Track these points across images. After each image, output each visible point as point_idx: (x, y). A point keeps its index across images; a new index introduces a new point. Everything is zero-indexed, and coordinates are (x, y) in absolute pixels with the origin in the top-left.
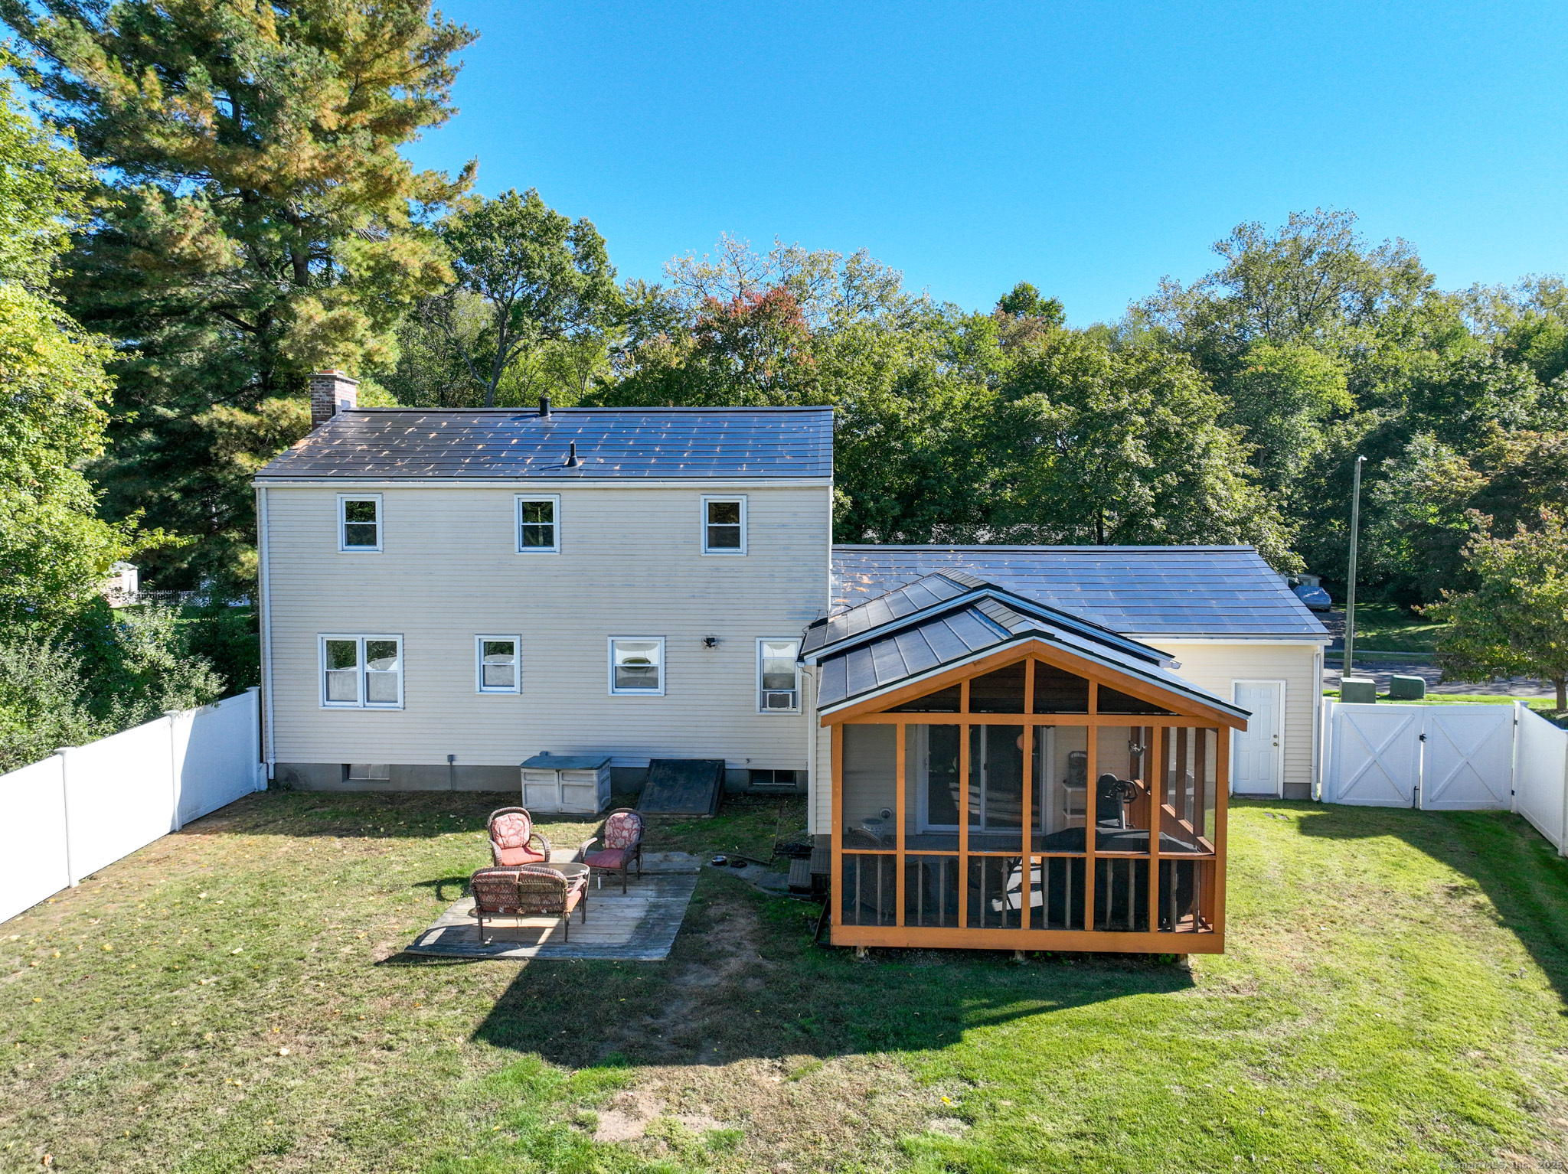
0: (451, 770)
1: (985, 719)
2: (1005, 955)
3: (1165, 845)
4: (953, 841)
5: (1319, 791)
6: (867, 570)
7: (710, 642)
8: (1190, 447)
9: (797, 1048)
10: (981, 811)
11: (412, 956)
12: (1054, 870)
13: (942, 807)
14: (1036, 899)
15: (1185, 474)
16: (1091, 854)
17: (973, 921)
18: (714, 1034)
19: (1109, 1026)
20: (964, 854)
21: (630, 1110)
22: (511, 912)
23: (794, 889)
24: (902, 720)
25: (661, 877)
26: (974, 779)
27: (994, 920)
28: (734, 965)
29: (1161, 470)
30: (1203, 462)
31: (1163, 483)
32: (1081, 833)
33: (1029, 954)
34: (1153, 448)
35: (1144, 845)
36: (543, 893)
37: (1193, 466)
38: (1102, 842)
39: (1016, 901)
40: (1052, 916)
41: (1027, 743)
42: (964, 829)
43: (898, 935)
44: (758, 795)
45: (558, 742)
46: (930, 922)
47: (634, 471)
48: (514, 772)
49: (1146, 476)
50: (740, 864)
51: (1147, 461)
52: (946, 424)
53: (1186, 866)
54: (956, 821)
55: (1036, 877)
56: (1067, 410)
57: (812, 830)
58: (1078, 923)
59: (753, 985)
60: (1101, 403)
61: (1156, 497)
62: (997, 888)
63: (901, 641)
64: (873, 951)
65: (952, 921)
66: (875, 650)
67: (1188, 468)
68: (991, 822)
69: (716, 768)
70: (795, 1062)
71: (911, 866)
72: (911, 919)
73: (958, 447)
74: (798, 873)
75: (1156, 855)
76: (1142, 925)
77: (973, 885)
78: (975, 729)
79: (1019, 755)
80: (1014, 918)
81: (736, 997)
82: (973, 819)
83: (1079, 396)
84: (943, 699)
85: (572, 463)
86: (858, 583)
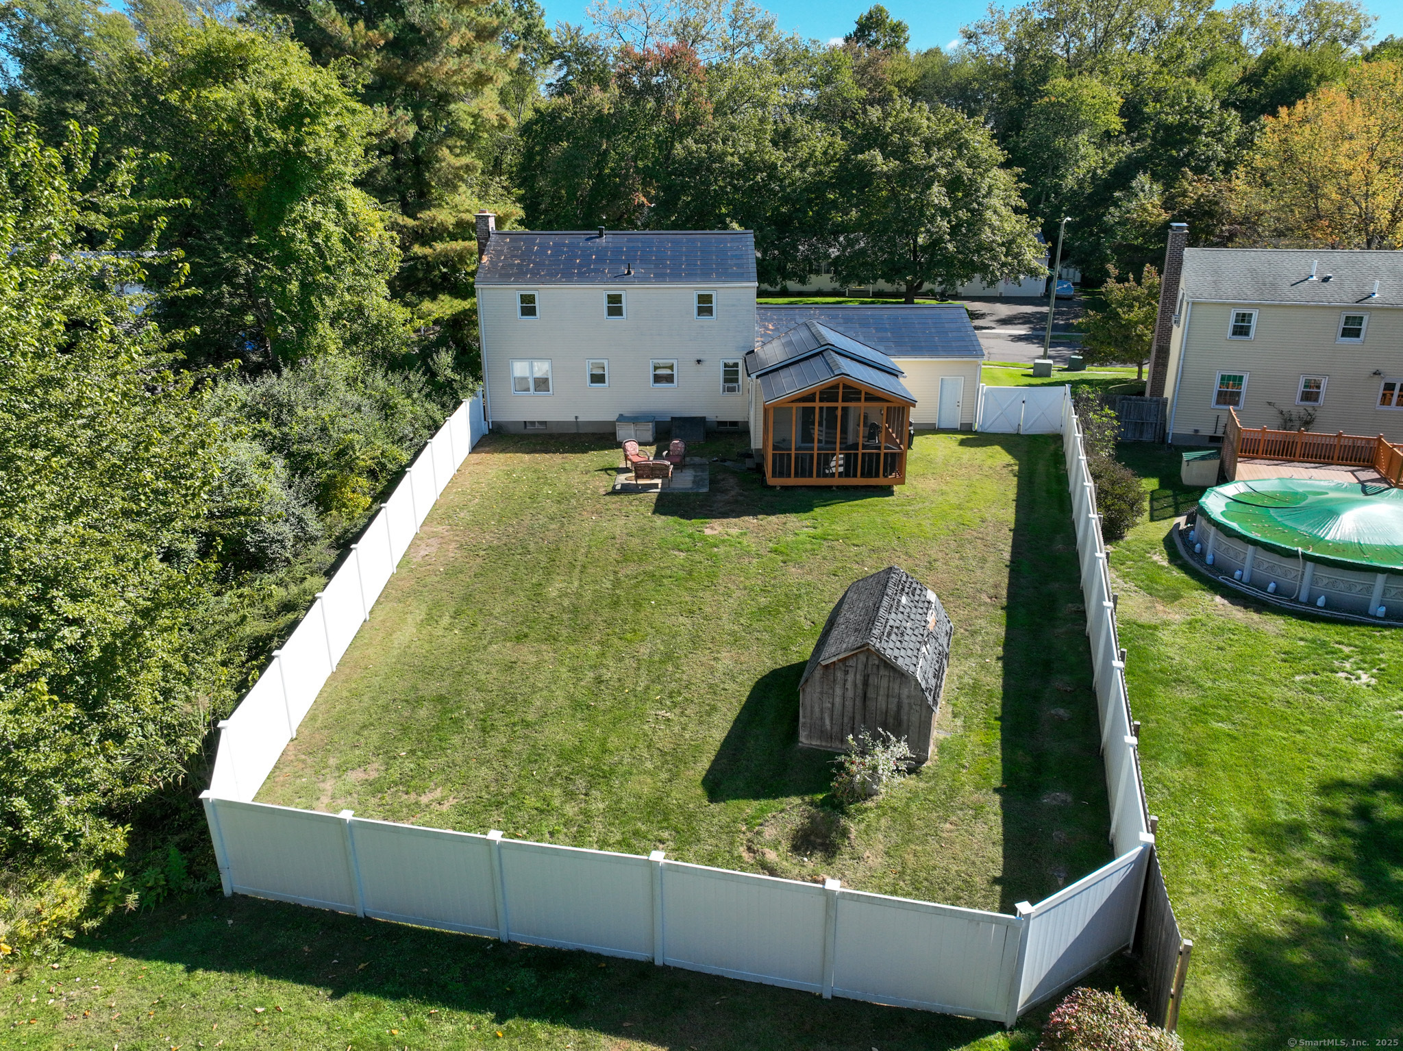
0: (576, 423)
1: (825, 405)
2: (829, 487)
3: (886, 448)
4: (812, 449)
5: (976, 427)
6: (771, 320)
7: (699, 361)
8: (977, 190)
9: (760, 513)
10: (823, 438)
11: (614, 492)
12: (847, 457)
13: (807, 436)
14: (841, 469)
15: (972, 211)
16: (861, 451)
17: (818, 476)
18: (733, 511)
19: (862, 506)
20: (816, 452)
21: (712, 528)
22: (648, 477)
23: (749, 469)
24: (795, 405)
25: (694, 466)
26: (820, 424)
27: (825, 476)
28: (733, 493)
29: (955, 208)
30: (986, 200)
31: (957, 217)
32: (857, 444)
33: (838, 487)
34: (950, 193)
35: (879, 448)
36: (661, 470)
37: (979, 204)
38: (864, 447)
39: (834, 470)
40: (846, 474)
41: (839, 413)
42: (816, 445)
43: (792, 481)
44: (721, 433)
45: (627, 410)
46: (803, 476)
47: (660, 277)
48: (613, 424)
49: (945, 212)
50: (725, 461)
51: (946, 203)
52: (811, 169)
53: (893, 455)
54: (813, 441)
55: (841, 462)
56: (894, 164)
57: (753, 446)
58: (855, 476)
59: (741, 498)
60: (918, 157)
61: (952, 228)
62: (827, 463)
63: (792, 369)
64: (782, 487)
65: (811, 475)
66: (782, 373)
67: (975, 205)
68: (827, 442)
69: (702, 420)
70: (760, 517)
71: (796, 458)
72: (796, 475)
73: (817, 188)
74: (749, 463)
75: (883, 451)
76: (877, 475)
77: (818, 464)
78: (821, 408)
79: (836, 417)
80: (833, 475)
81: (736, 502)
82: (820, 441)
83: (901, 152)
84: (810, 398)
85: (629, 273)
86: (767, 329)
